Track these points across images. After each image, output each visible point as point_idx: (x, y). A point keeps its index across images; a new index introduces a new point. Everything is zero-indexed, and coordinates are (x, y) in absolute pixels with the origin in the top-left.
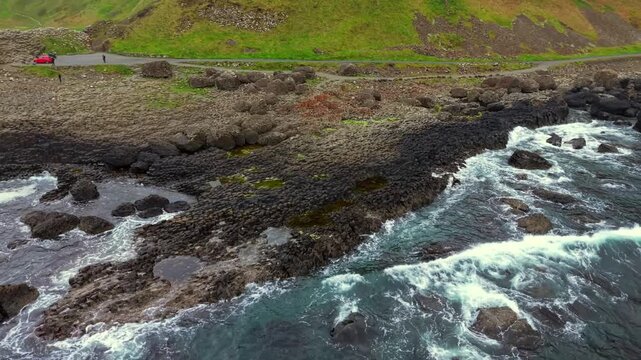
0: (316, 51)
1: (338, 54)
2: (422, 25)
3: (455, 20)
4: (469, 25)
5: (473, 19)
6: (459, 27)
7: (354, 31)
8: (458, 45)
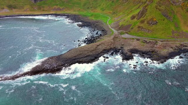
0: (157, 37)
1: (160, 38)
2: (173, 32)
3: (179, 31)
4: (181, 32)
5: (182, 31)
6: (179, 32)
7: (162, 34)
8: (179, 36)
